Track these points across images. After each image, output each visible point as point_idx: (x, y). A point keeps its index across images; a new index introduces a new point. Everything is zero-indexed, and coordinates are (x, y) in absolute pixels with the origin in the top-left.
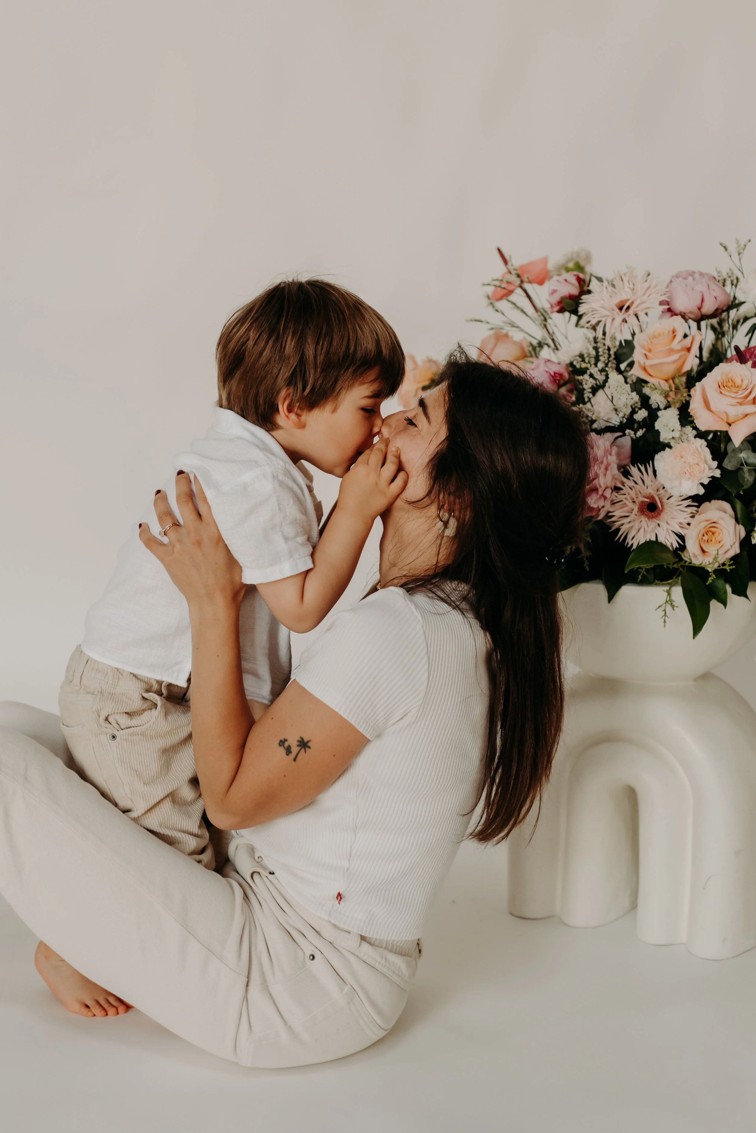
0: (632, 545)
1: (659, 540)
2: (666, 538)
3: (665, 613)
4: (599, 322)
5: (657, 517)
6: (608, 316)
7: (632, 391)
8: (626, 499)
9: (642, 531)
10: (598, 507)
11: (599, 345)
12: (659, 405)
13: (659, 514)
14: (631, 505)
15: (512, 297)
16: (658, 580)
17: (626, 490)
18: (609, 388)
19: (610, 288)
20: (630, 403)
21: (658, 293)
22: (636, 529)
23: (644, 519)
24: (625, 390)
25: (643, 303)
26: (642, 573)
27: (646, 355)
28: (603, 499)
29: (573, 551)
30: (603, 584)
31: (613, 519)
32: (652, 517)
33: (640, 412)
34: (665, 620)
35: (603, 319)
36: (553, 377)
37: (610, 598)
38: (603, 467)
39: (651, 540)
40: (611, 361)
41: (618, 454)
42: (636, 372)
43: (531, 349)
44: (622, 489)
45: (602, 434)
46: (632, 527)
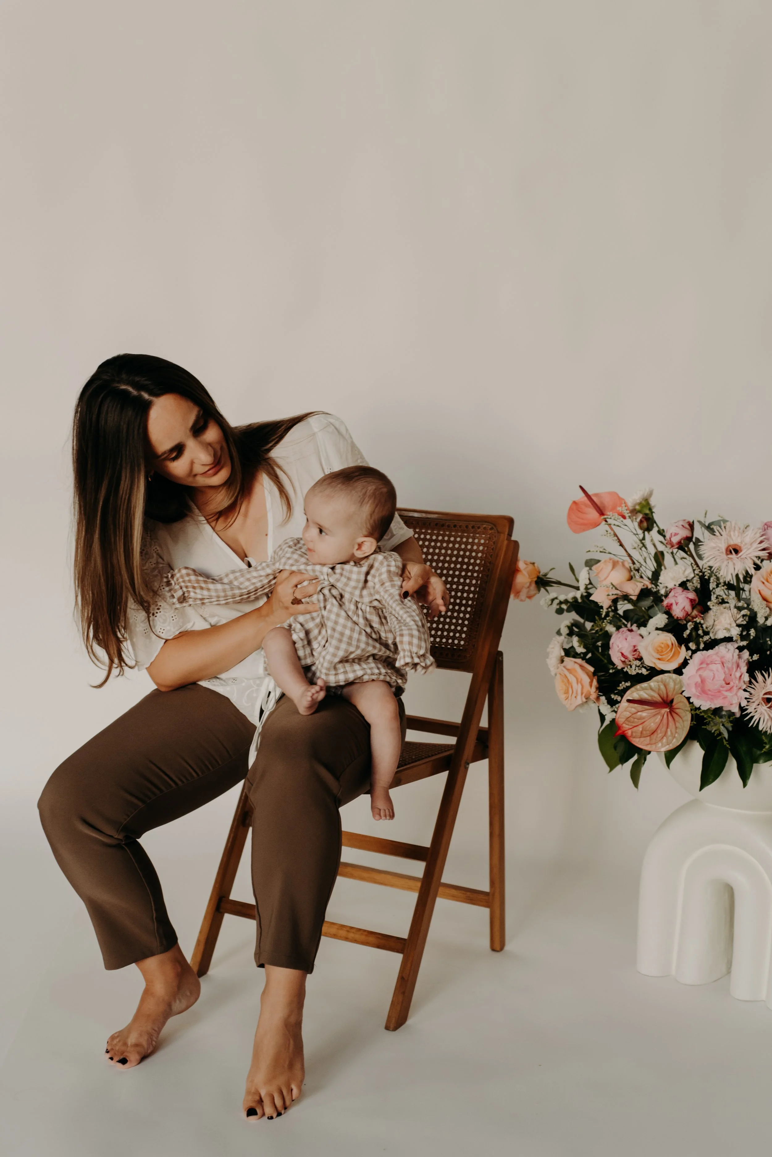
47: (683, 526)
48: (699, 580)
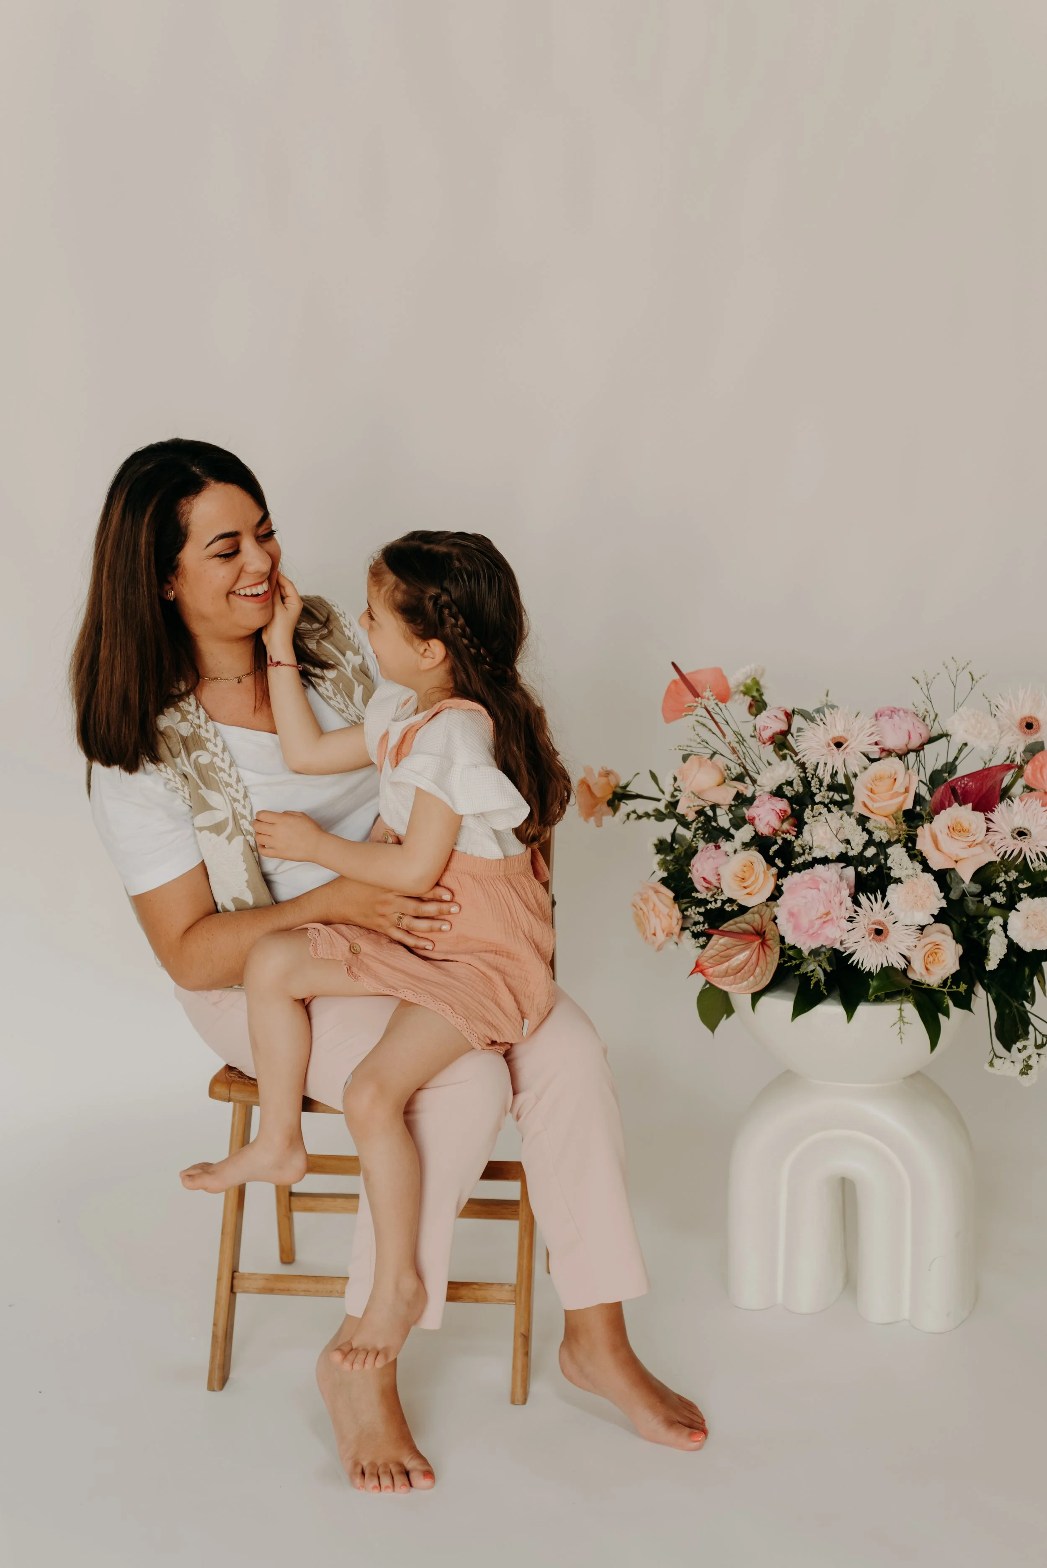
3: (900, 1030)
5: (884, 941)
7: (857, 827)
8: (860, 926)
9: (873, 954)
12: (882, 840)
13: (886, 938)
14: (863, 932)
17: (859, 918)
20: (859, 838)
23: (874, 943)
24: (851, 825)
30: (841, 1003)
32: (880, 941)
33: (869, 849)
34: (901, 1037)
36: (778, 814)
37: (849, 1016)
42: (859, 808)
44: (855, 918)
45: (828, 864)
46: (864, 951)
47: (776, 717)
48: (800, 782)
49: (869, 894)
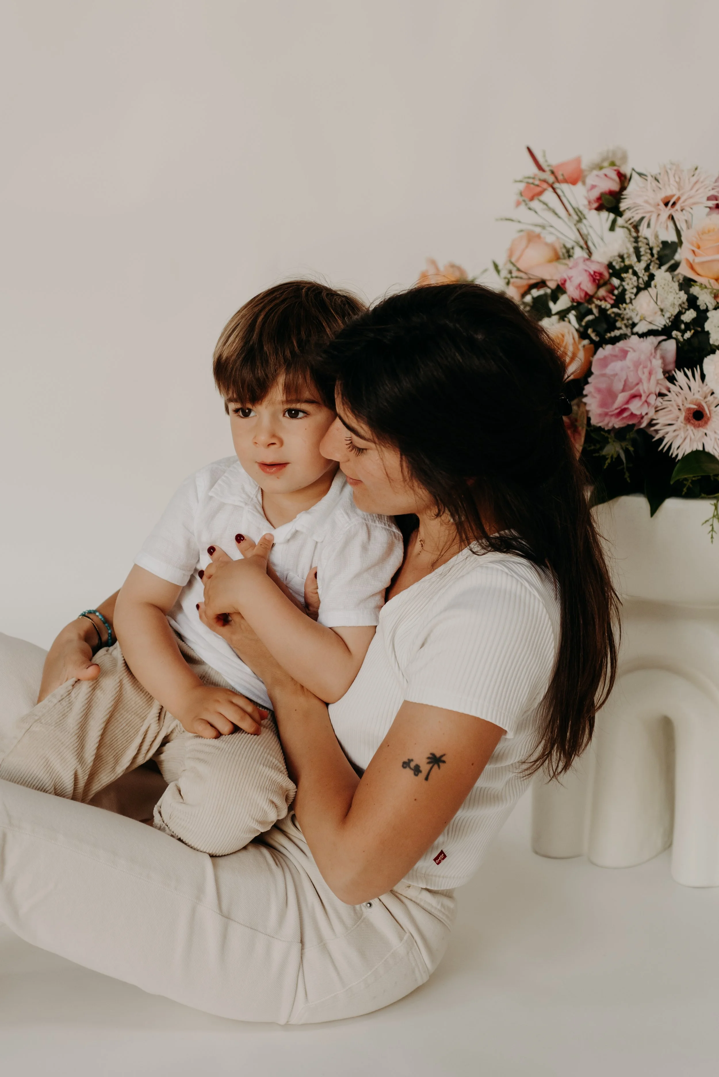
0: (677, 456)
1: (706, 450)
2: (714, 448)
3: (713, 528)
4: (642, 218)
5: (704, 425)
6: (651, 212)
7: (680, 290)
8: (672, 406)
9: (688, 440)
10: (641, 414)
11: (640, 244)
12: (707, 307)
13: (706, 423)
14: (676, 412)
15: (544, 197)
16: (704, 493)
17: (671, 396)
18: (655, 286)
19: (655, 183)
20: (678, 302)
21: (706, 188)
22: (681, 437)
23: (690, 428)
24: (673, 289)
25: (691, 198)
26: (687, 486)
27: (693, 251)
28: (646, 405)
29: (614, 460)
30: (645, 497)
31: (656, 427)
32: (699, 426)
33: (688, 312)
34: (712, 535)
35: (647, 215)
36: (592, 276)
37: (653, 511)
38: (646, 371)
39: (698, 449)
40: (654, 261)
41: (663, 358)
42: (684, 271)
43: (564, 251)
44: (666, 395)
45: (645, 338)
46: (677, 436)
47: (606, 175)
49: (686, 369)
